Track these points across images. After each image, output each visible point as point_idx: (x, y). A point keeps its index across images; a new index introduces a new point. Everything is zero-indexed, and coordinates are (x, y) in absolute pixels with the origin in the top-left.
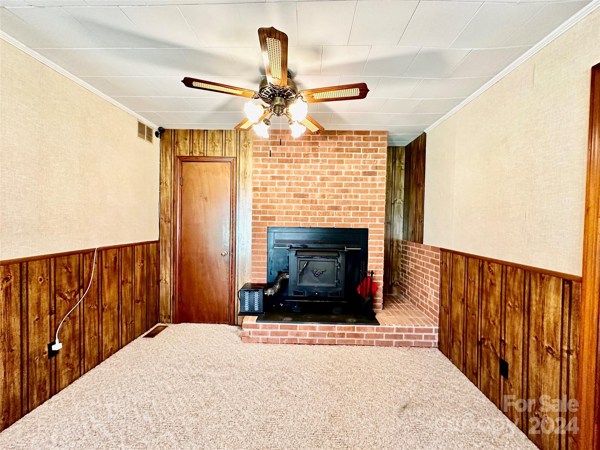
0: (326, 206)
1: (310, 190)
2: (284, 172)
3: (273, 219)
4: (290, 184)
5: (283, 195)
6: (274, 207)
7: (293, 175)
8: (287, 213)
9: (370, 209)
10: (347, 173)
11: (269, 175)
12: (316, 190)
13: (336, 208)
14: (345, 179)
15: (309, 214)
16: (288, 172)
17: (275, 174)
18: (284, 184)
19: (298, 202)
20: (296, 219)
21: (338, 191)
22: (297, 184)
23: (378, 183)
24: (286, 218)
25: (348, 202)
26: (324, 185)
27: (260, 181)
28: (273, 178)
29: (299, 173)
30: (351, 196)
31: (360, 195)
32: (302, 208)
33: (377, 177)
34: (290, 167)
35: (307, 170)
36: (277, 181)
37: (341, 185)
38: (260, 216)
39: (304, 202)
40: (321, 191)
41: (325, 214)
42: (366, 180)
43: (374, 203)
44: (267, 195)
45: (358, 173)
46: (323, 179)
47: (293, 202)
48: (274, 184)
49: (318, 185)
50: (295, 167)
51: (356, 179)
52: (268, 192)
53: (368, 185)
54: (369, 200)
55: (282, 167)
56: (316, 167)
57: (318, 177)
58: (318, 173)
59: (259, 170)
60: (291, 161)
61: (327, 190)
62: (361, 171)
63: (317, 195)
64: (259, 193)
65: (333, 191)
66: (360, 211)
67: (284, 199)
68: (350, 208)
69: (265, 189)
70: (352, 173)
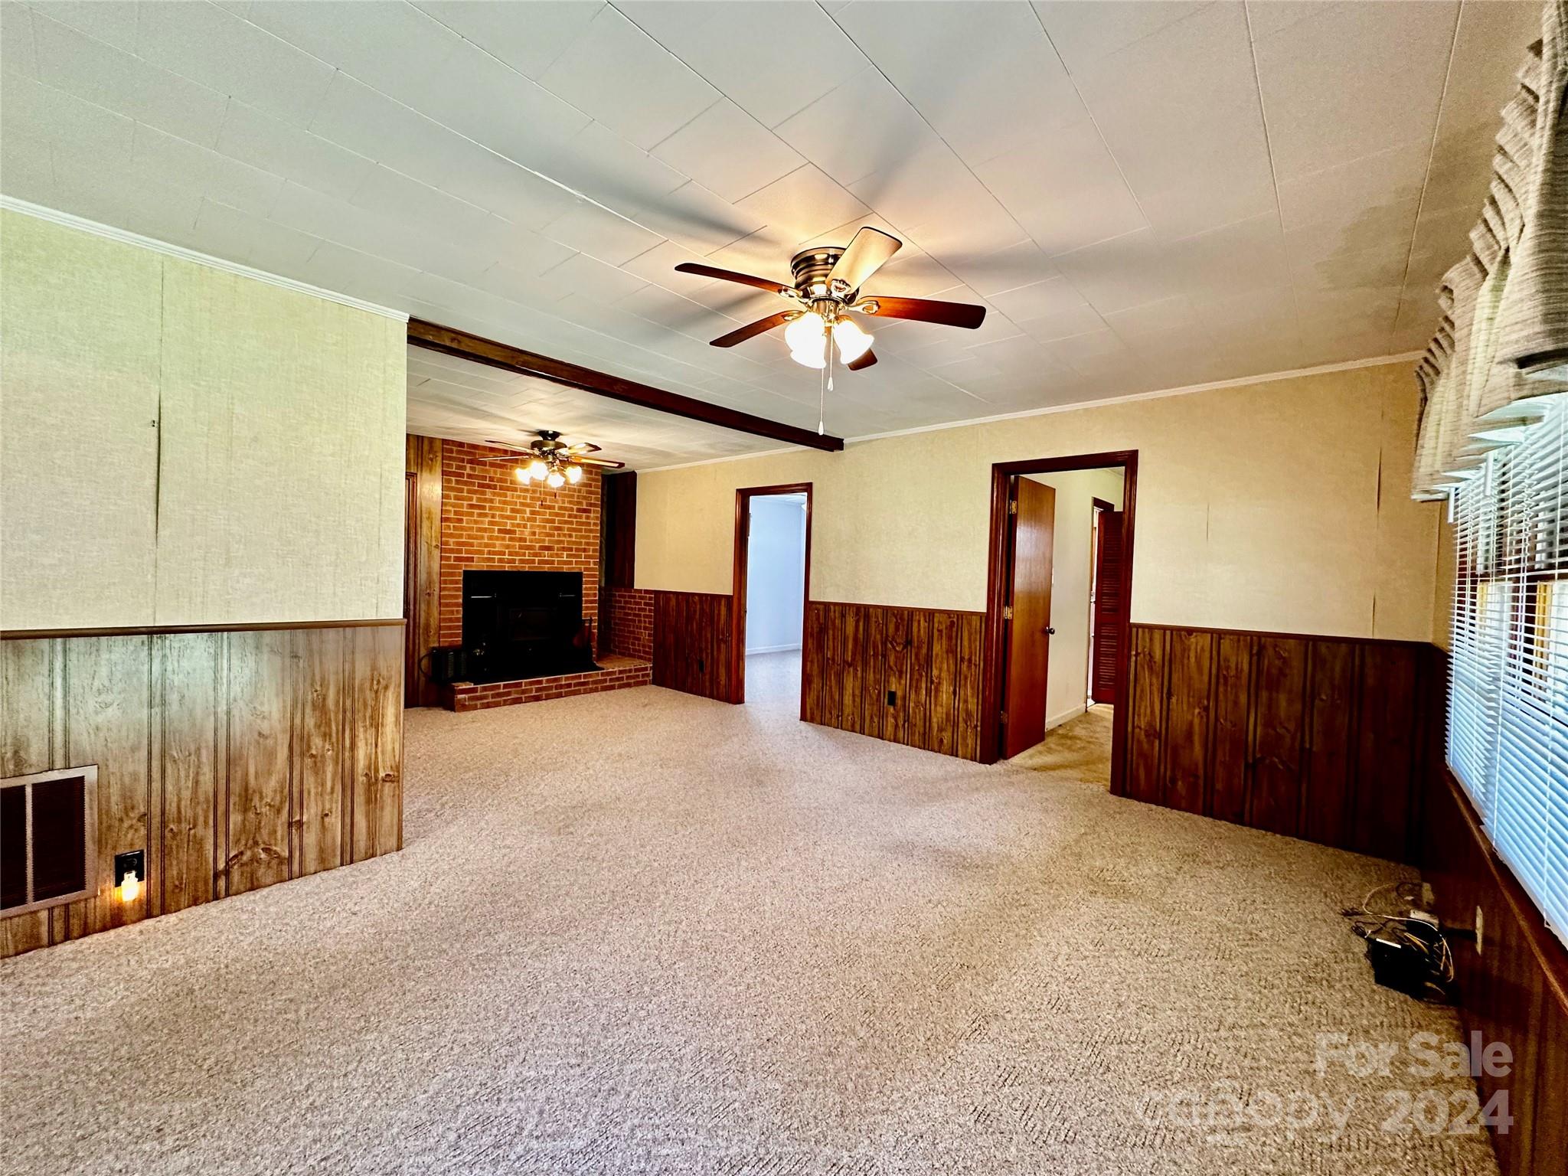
0: (538, 545)
1: (518, 525)
2: (485, 500)
3: (471, 559)
4: (493, 516)
5: (485, 530)
6: (472, 545)
7: (497, 505)
8: (489, 553)
9: (585, 550)
10: (560, 508)
11: (465, 503)
12: (525, 526)
13: (548, 548)
14: (557, 515)
15: (517, 554)
16: (491, 501)
17: (474, 502)
18: (486, 515)
19: (503, 539)
20: (500, 561)
21: (550, 528)
22: (502, 516)
23: (592, 522)
24: (489, 560)
25: (562, 542)
26: (535, 520)
27: (453, 509)
28: (472, 506)
29: (505, 502)
30: (565, 535)
31: (574, 534)
32: (508, 547)
33: (592, 515)
34: (494, 494)
35: (515, 500)
36: (476, 511)
37: (553, 521)
38: (452, 555)
39: (511, 539)
40: (532, 526)
41: (535, 555)
42: (581, 517)
43: (588, 544)
44: (462, 529)
45: (572, 509)
46: (533, 513)
47: (497, 538)
48: (472, 514)
49: (529, 519)
50: (499, 495)
51: (570, 516)
52: (464, 524)
53: (582, 524)
54: (583, 541)
55: (484, 493)
56: (525, 498)
57: (528, 510)
58: (528, 505)
59: (452, 494)
60: (495, 487)
61: (539, 526)
62: (575, 507)
63: (527, 531)
64: (452, 525)
65: (545, 527)
66: (574, 552)
67: (486, 535)
68: (563, 549)
69: (460, 521)
70: (565, 509)
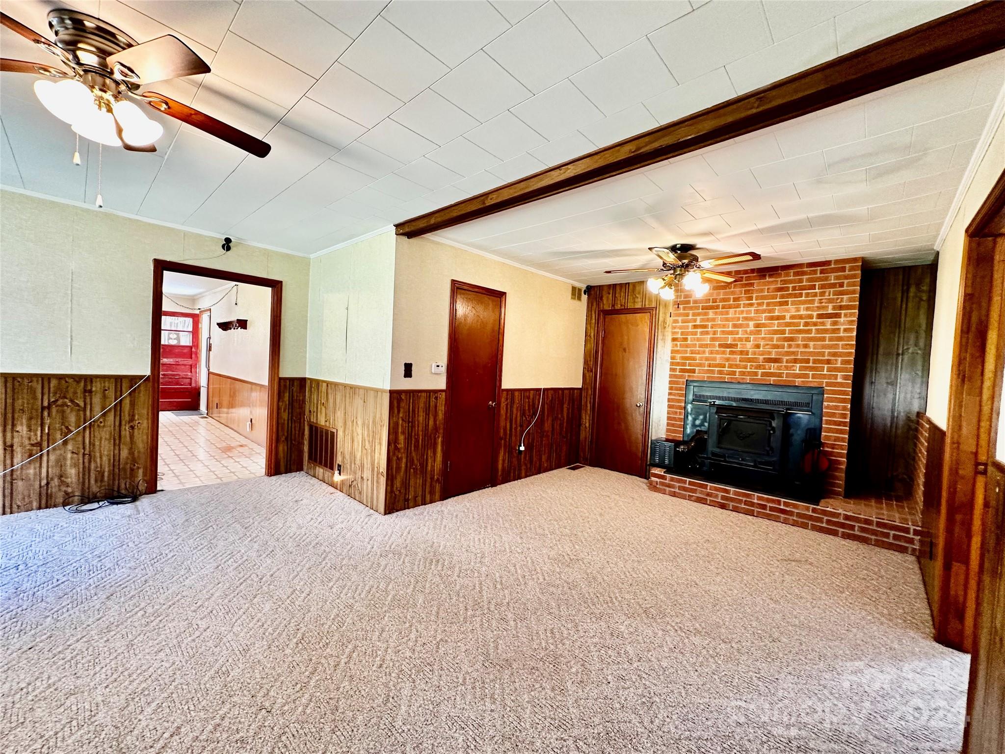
0: (761, 357)
1: (741, 339)
2: (708, 320)
3: (694, 371)
4: (715, 333)
5: (706, 346)
6: (694, 359)
7: (719, 322)
8: (709, 366)
9: (828, 362)
10: (792, 317)
11: (690, 324)
12: (748, 340)
13: (776, 361)
14: (788, 324)
15: (737, 366)
16: (713, 320)
17: (698, 323)
18: (707, 333)
19: (724, 352)
20: (720, 372)
21: (778, 339)
22: (723, 332)
23: (842, 327)
24: (709, 371)
25: (793, 353)
26: (759, 332)
27: (680, 331)
28: (695, 327)
29: (727, 320)
30: (798, 346)
31: (811, 344)
32: (728, 359)
33: (842, 320)
34: (716, 313)
35: (737, 316)
36: (699, 330)
37: (783, 332)
38: (678, 367)
39: (732, 353)
40: (755, 339)
41: (759, 367)
42: (823, 324)
43: (835, 354)
44: (687, 346)
45: (811, 317)
46: (757, 326)
47: (717, 352)
48: (696, 334)
49: (752, 333)
50: (722, 314)
51: (806, 324)
52: (689, 342)
53: (826, 331)
54: (827, 351)
55: (706, 314)
56: (749, 312)
57: (751, 323)
58: (751, 319)
59: (680, 319)
60: (717, 307)
61: (763, 338)
62: (815, 314)
63: (749, 346)
64: (678, 343)
65: (772, 339)
66: (811, 364)
67: (707, 350)
68: (795, 361)
69: (686, 339)
70: (801, 317)
